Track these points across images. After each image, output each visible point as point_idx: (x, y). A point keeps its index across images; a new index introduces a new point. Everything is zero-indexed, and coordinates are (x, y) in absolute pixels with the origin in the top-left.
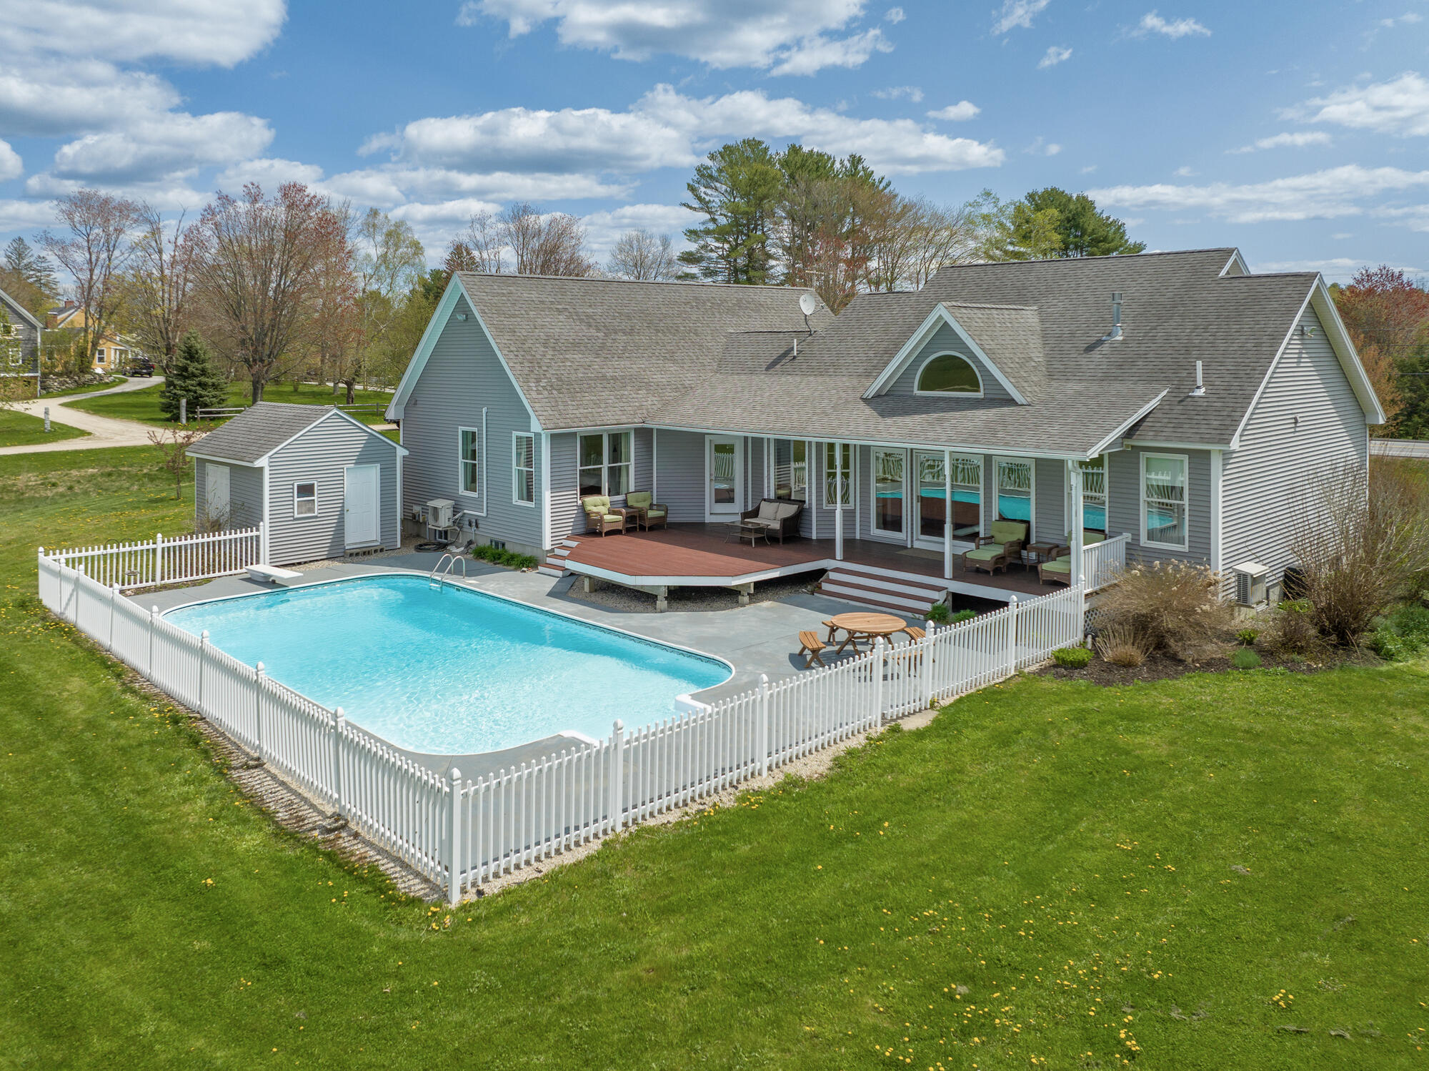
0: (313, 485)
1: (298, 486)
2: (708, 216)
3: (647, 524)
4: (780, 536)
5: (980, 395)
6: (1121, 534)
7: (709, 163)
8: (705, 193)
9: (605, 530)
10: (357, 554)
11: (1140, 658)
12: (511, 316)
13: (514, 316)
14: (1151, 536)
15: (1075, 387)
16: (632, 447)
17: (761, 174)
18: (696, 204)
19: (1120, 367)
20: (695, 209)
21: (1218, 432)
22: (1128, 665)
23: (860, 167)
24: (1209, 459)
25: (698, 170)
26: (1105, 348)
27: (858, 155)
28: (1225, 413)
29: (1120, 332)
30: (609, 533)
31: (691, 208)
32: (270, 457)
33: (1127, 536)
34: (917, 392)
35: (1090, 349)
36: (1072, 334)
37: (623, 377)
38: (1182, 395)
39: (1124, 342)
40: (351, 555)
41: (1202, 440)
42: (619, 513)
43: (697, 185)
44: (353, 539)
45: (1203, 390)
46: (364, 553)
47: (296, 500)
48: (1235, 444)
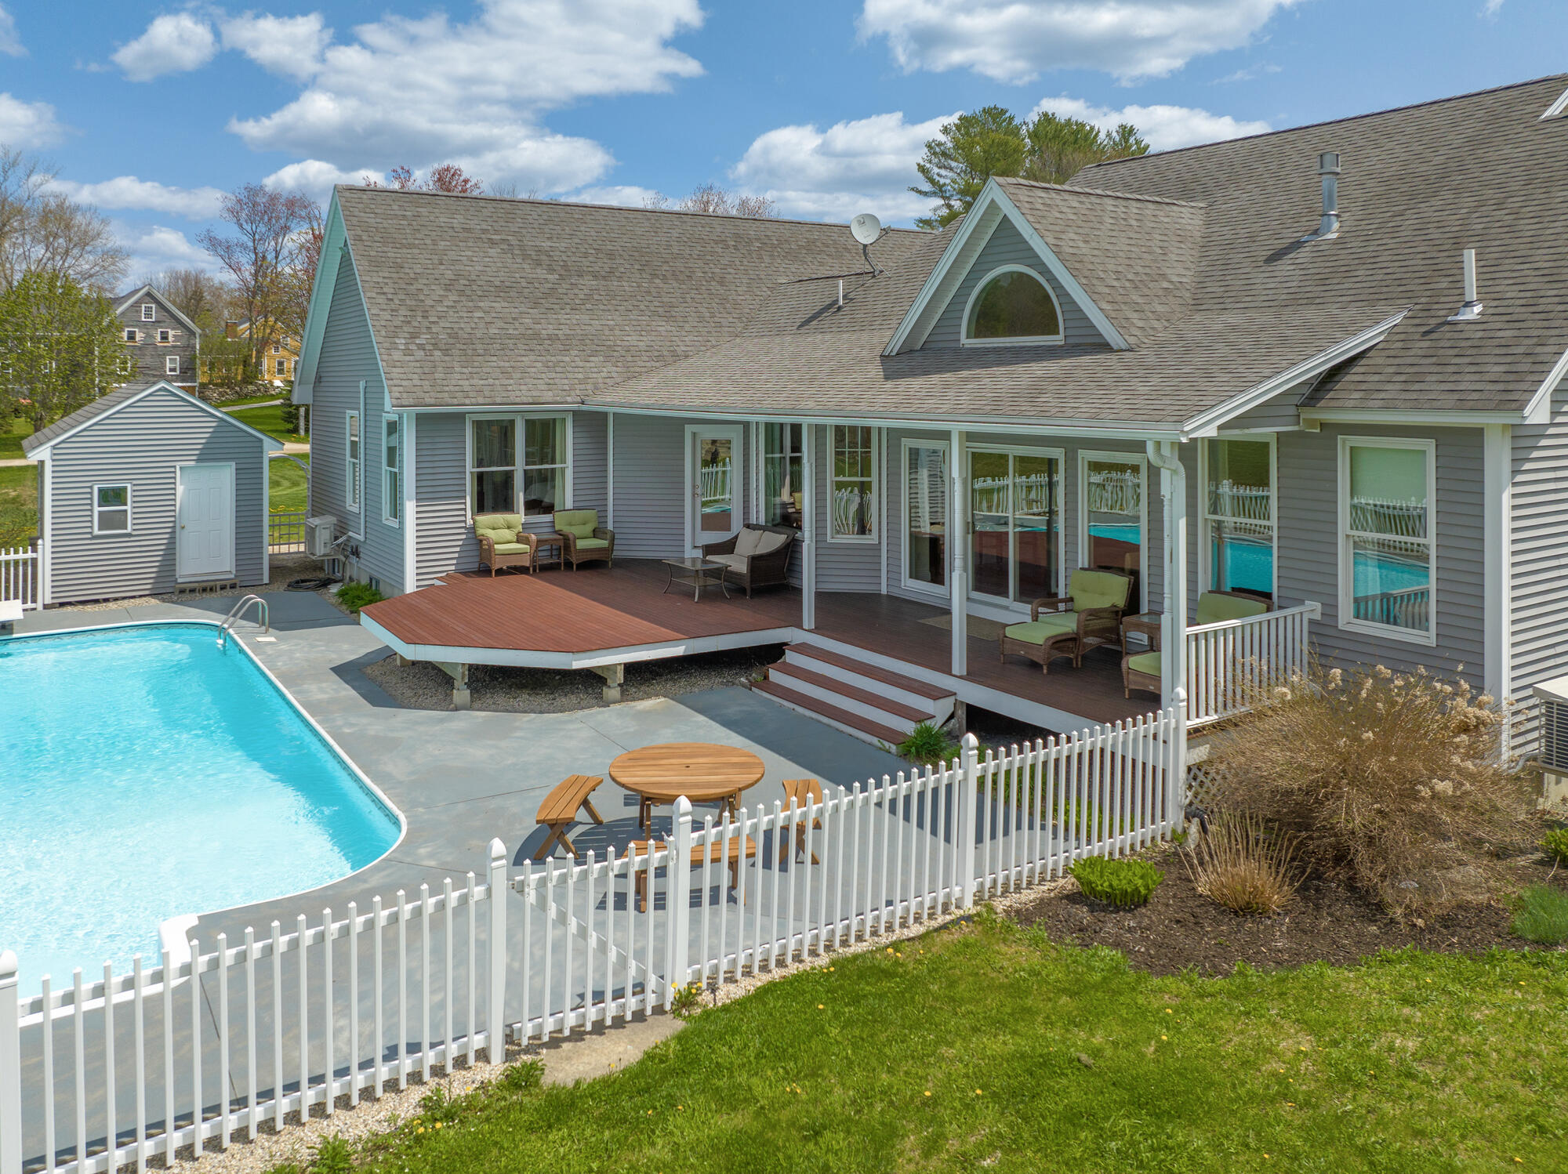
0: (126, 488)
1: (100, 490)
2: (942, 202)
3: (574, 560)
4: (747, 584)
5: (1058, 340)
6: (1301, 602)
7: (942, 138)
8: (938, 175)
9: (497, 567)
10: (192, 591)
11: (1276, 894)
12: (404, 246)
13: (411, 246)
14: (1361, 608)
15: (1230, 320)
16: (568, 440)
17: (999, 145)
18: (926, 187)
19: (1323, 281)
20: (925, 194)
21: (1501, 386)
22: (1247, 909)
23: (1132, 140)
24: (1481, 447)
25: (929, 146)
26: (1303, 255)
27: (1129, 125)
28: (1521, 350)
29: (1336, 225)
30: (500, 572)
31: (920, 192)
32: (54, 447)
33: (1313, 609)
34: (965, 341)
35: (1276, 257)
36: (1252, 238)
37: (568, 337)
38: (1434, 321)
39: (1335, 242)
40: (182, 591)
41: (1462, 406)
42: (526, 541)
43: (928, 165)
44: (190, 567)
45: (1477, 309)
46: (204, 590)
47: (97, 509)
48: (1537, 411)
